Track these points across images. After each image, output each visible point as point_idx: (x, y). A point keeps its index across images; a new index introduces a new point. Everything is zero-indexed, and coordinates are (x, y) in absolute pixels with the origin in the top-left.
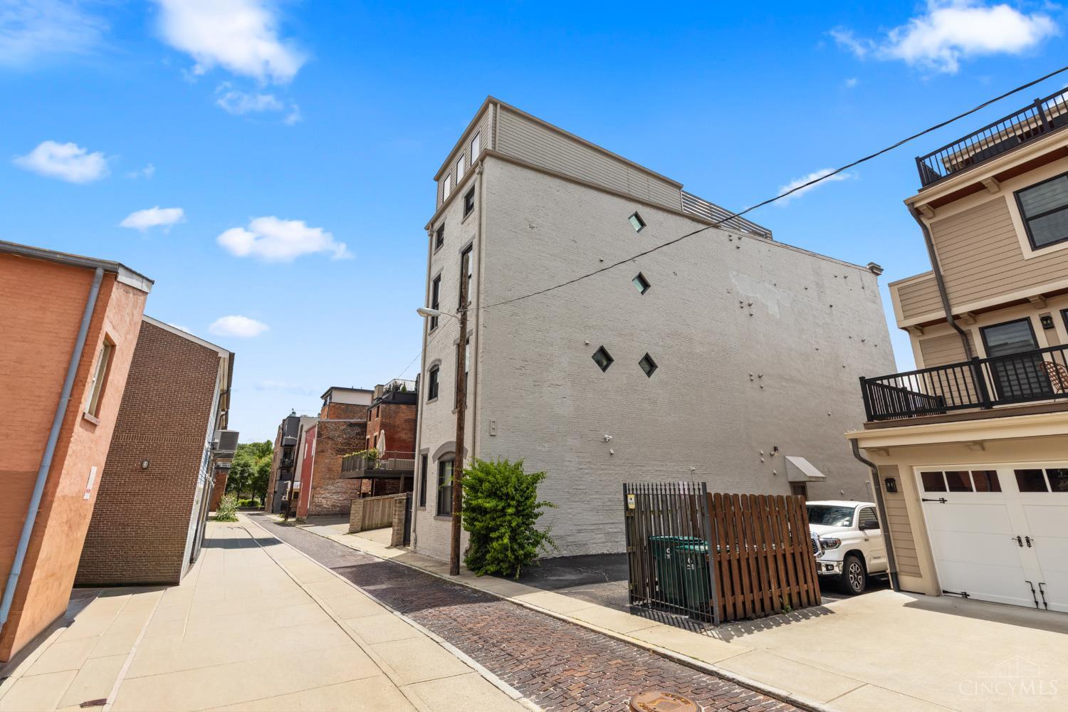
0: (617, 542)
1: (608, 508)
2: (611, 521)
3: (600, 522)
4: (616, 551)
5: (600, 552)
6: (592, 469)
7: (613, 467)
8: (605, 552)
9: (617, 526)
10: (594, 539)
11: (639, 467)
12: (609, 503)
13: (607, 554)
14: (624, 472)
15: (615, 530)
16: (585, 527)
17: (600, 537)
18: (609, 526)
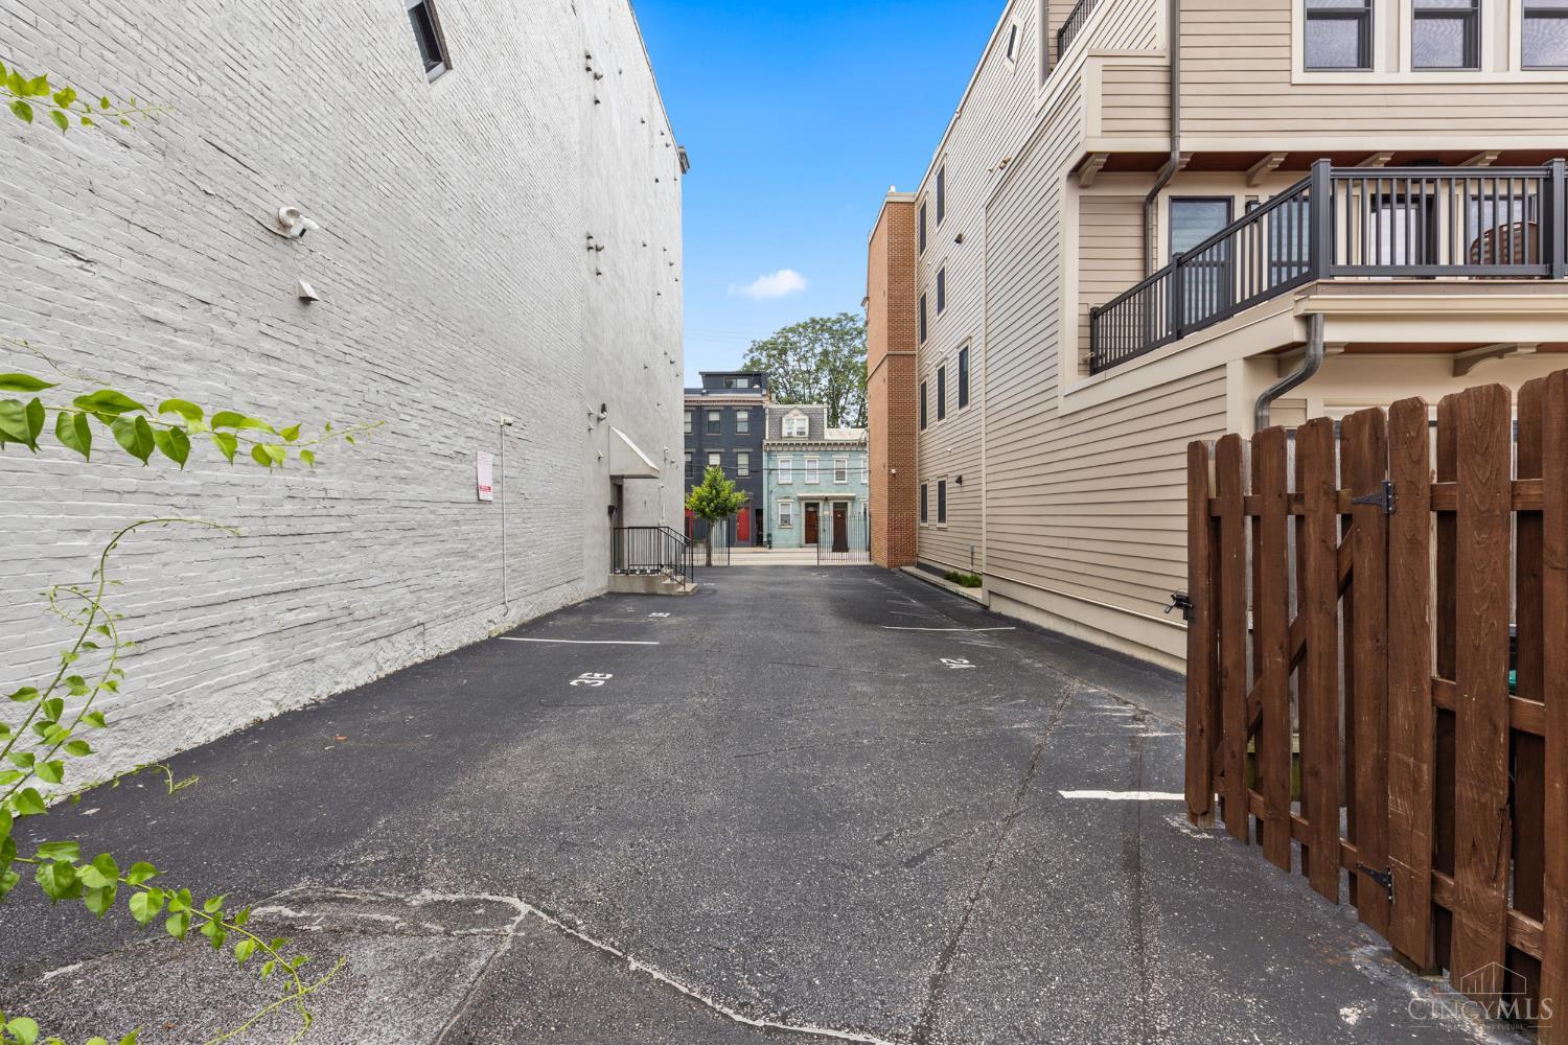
0: (312, 660)
1: (283, 529)
2: (296, 582)
3: (248, 589)
4: (306, 698)
5: (242, 722)
6: (216, 340)
7: (308, 360)
8: (267, 711)
9: (310, 597)
10: (217, 669)
11: (392, 385)
12: (288, 508)
13: (273, 720)
14: (345, 390)
15: (311, 615)
16: (171, 623)
17: (246, 656)
18: (284, 602)
